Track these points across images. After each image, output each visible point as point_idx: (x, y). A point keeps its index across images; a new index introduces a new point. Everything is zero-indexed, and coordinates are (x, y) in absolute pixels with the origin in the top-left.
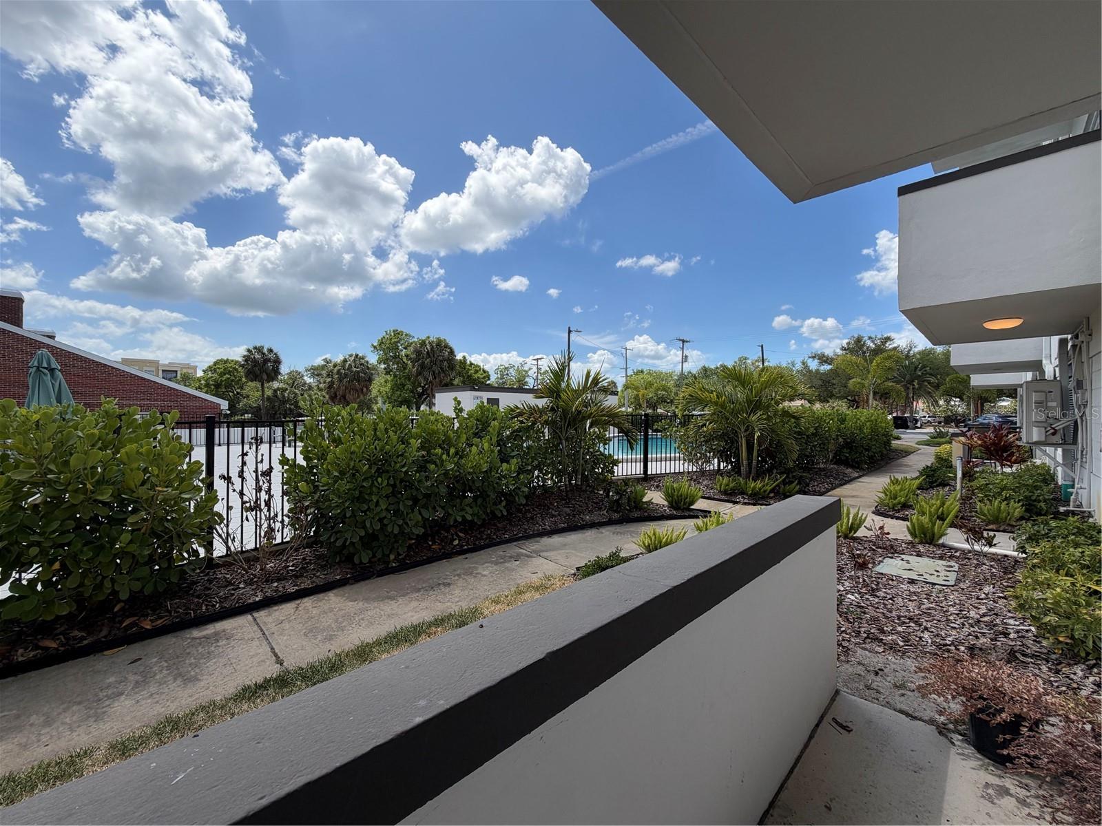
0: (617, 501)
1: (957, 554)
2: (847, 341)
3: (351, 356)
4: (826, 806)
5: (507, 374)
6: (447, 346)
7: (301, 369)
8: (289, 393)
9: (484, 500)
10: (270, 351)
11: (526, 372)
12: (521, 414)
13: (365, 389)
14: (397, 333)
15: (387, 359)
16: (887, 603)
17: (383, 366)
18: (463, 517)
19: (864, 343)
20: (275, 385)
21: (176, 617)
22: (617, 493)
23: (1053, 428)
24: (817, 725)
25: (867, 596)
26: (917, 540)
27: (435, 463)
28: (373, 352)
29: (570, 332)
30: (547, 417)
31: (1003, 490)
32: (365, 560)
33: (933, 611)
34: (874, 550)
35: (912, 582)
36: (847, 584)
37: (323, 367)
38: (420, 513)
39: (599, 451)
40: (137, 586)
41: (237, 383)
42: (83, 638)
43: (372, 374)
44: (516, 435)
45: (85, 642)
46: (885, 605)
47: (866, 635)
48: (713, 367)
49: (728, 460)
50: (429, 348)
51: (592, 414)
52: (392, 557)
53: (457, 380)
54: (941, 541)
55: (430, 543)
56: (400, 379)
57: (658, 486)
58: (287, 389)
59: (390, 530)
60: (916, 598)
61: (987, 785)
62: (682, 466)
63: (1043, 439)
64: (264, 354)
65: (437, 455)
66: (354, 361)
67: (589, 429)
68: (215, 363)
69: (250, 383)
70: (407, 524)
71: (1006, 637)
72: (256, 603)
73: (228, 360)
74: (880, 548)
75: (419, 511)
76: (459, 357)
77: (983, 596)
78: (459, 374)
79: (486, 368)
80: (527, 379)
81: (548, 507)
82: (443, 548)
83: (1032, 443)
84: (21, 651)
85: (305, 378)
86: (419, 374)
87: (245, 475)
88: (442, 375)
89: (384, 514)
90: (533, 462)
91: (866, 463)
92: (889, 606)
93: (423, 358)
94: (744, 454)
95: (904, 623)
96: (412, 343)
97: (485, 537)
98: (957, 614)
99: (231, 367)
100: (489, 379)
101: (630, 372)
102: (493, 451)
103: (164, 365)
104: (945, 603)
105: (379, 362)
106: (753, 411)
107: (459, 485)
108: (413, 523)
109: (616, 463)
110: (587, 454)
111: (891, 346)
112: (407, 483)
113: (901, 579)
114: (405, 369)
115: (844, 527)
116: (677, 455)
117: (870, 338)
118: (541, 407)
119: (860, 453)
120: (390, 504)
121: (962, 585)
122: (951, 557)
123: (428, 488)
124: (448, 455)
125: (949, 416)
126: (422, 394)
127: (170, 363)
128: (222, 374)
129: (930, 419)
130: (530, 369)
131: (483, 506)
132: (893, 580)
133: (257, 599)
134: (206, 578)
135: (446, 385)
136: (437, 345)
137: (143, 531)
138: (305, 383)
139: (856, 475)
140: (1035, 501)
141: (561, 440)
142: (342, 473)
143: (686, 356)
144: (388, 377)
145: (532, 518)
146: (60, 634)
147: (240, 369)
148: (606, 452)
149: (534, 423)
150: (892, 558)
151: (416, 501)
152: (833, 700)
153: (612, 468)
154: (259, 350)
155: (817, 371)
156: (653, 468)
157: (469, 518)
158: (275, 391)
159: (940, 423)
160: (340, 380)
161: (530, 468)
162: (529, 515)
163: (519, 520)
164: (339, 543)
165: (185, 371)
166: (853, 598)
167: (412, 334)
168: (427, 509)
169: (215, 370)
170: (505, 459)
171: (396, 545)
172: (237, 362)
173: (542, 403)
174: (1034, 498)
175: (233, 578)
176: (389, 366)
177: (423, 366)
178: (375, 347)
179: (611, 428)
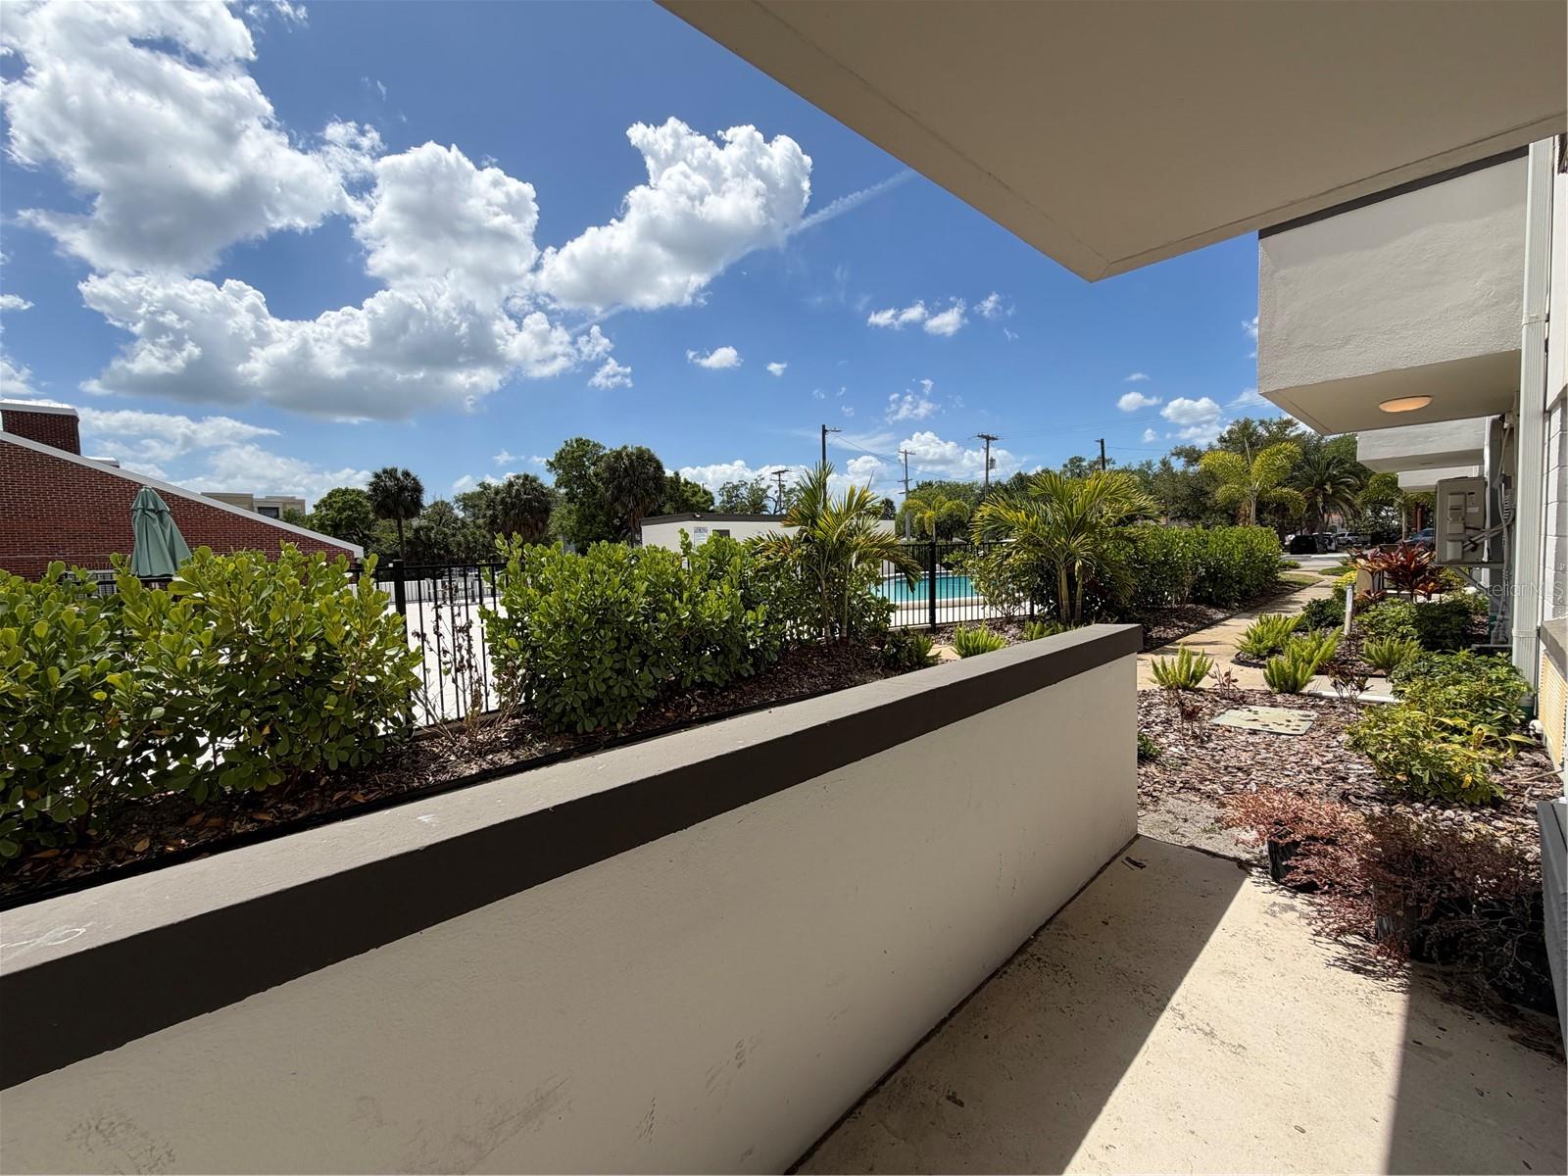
0: (894, 655)
1: (1322, 703)
2: (1228, 428)
3: (518, 477)
4: (1103, 922)
5: (737, 496)
6: (652, 459)
7: (449, 499)
8: (437, 533)
9: (726, 656)
10: (406, 474)
11: (764, 491)
12: (765, 549)
13: (540, 525)
14: (581, 443)
15: (569, 481)
16: (1215, 753)
17: (563, 491)
18: (702, 677)
19: (1254, 430)
20: (415, 522)
21: (388, 791)
22: (895, 646)
23: (1472, 542)
24: (1108, 864)
25: (1193, 748)
26: (1276, 689)
27: (665, 610)
28: (549, 471)
29: (824, 432)
30: (800, 551)
31: (1399, 624)
32: (590, 728)
33: (1270, 761)
34: (1216, 701)
35: (1254, 732)
36: (1172, 736)
37: (479, 495)
38: (651, 673)
39: (869, 593)
40: (344, 756)
41: (362, 521)
42: (295, 813)
43: (549, 503)
44: (761, 574)
45: (300, 815)
46: (1213, 756)
47: (1182, 785)
48: (1032, 473)
49: (1043, 601)
50: (627, 462)
51: (859, 544)
52: (619, 726)
53: (668, 506)
54: (1305, 690)
55: (663, 710)
56: (589, 507)
57: (949, 639)
58: (433, 528)
59: (617, 693)
60: (1252, 748)
61: (1274, 904)
62: (981, 611)
63: (1460, 557)
64: (398, 479)
65: (667, 601)
66: (523, 484)
67: (856, 565)
68: (330, 496)
69: (381, 522)
70: (637, 686)
71: (1344, 782)
72: (472, 776)
73: (347, 490)
74: (1226, 699)
75: (650, 670)
76: (669, 473)
77: (1336, 743)
78: (671, 498)
79: (707, 488)
80: (765, 502)
81: (806, 665)
82: (679, 716)
83: (1445, 563)
84: (236, 824)
85: (456, 511)
86: (616, 499)
87: (441, 631)
88: (647, 500)
89: (609, 673)
90: (784, 609)
91: (1237, 601)
92: (1217, 758)
93: (619, 476)
94: (1064, 592)
95: (1230, 772)
96: (602, 457)
97: (729, 702)
98: (1296, 763)
99: (352, 500)
100: (713, 504)
101: (912, 486)
102: (735, 596)
103: (259, 501)
104: (1286, 752)
105: (558, 485)
106: (1075, 534)
107: (695, 638)
108: (645, 683)
109: (892, 608)
110: (854, 597)
111: (1293, 434)
112: (633, 637)
113: (1240, 731)
114: (595, 493)
115: (1183, 676)
116: (975, 598)
117: (1262, 423)
118: (791, 538)
119: (1229, 587)
120: (615, 662)
121: (1314, 734)
122: (1313, 707)
123: (658, 642)
124: (681, 601)
125: (1378, 533)
126: (620, 528)
127: (267, 497)
128: (340, 511)
129: (1350, 538)
130: (769, 487)
131: (726, 665)
132: (1230, 731)
133: (474, 772)
134: (411, 751)
135: (653, 514)
136: (638, 458)
137: (347, 693)
138: (457, 519)
139: (1221, 616)
140: (1439, 637)
141: (819, 580)
142: (557, 625)
143: (992, 460)
144: (572, 506)
145: (786, 679)
146: (271, 807)
147: (365, 502)
148: (880, 595)
149: (784, 559)
150: (1237, 709)
151: (644, 657)
152: (1131, 843)
153: (888, 615)
154: (391, 473)
155: (1184, 473)
156: (943, 616)
157: (709, 678)
158: (417, 531)
159: (1365, 543)
160: (506, 513)
161: (781, 616)
162: (782, 676)
163: (771, 682)
164: (558, 709)
165: (289, 507)
166: (1176, 750)
167: (601, 443)
168: (659, 666)
169: (331, 506)
170: (749, 603)
171: (624, 712)
172: (360, 493)
173: (792, 532)
174: (1438, 634)
175: (441, 751)
176: (572, 489)
177: (620, 489)
178: (551, 464)
179: (886, 562)
